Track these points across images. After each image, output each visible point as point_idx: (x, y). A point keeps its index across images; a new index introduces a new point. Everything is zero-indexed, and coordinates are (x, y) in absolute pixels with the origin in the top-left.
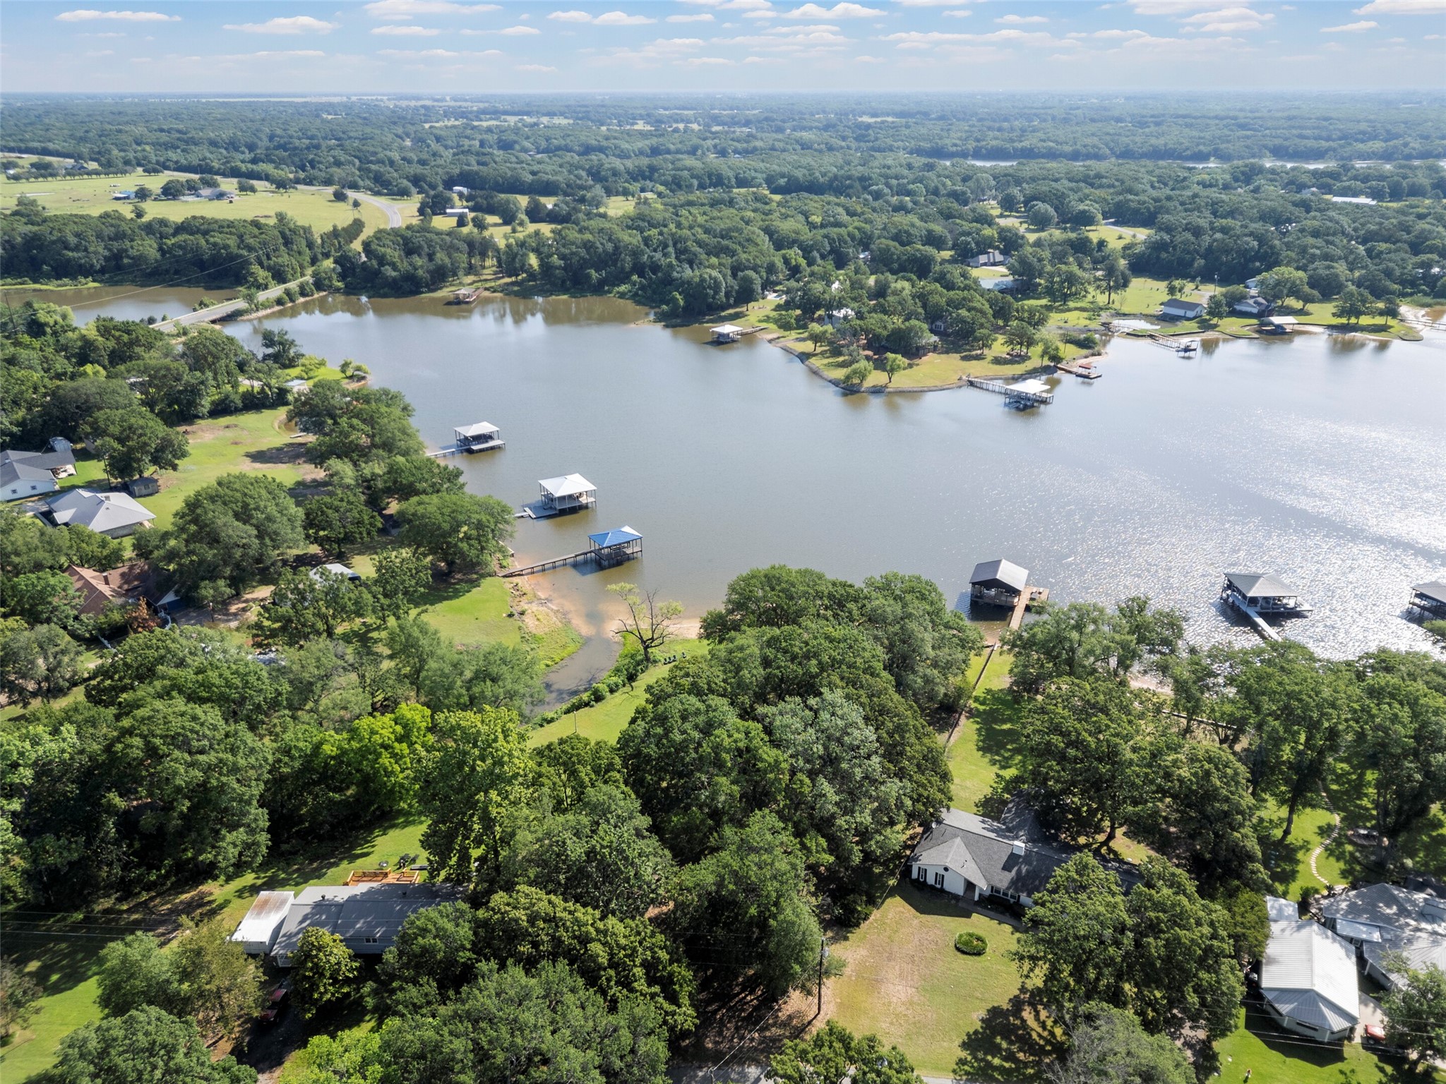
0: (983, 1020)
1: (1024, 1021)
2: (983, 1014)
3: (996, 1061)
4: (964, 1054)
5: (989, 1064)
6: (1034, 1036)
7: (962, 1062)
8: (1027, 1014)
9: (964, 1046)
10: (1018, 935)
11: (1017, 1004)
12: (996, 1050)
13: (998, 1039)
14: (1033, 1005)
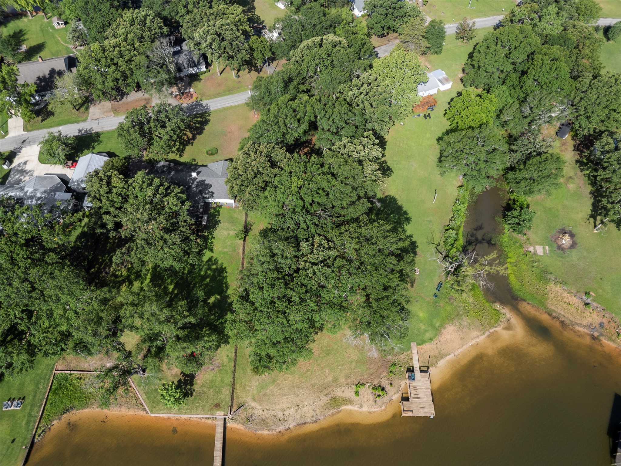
0: (204, 129)
1: (192, 133)
2: (205, 131)
3: (199, 119)
4: (208, 118)
5: (201, 117)
6: (188, 130)
7: (209, 115)
8: (190, 135)
9: (209, 121)
10: (196, 163)
11: (194, 138)
12: (200, 122)
13: (199, 126)
14: (189, 139)
